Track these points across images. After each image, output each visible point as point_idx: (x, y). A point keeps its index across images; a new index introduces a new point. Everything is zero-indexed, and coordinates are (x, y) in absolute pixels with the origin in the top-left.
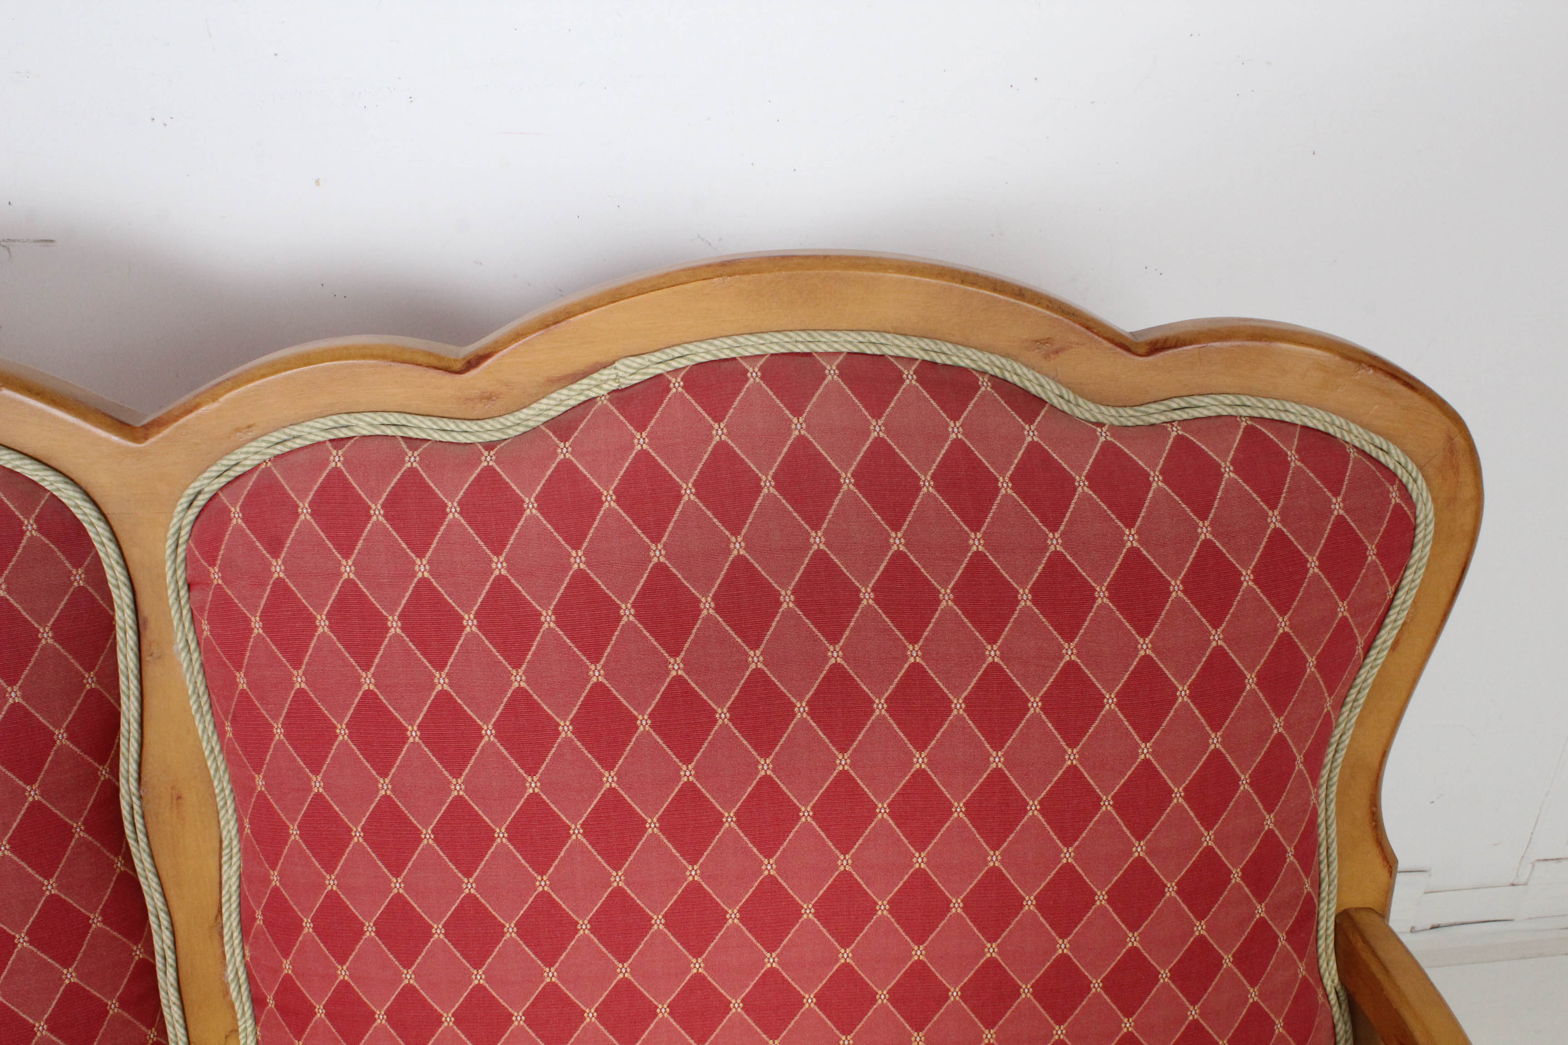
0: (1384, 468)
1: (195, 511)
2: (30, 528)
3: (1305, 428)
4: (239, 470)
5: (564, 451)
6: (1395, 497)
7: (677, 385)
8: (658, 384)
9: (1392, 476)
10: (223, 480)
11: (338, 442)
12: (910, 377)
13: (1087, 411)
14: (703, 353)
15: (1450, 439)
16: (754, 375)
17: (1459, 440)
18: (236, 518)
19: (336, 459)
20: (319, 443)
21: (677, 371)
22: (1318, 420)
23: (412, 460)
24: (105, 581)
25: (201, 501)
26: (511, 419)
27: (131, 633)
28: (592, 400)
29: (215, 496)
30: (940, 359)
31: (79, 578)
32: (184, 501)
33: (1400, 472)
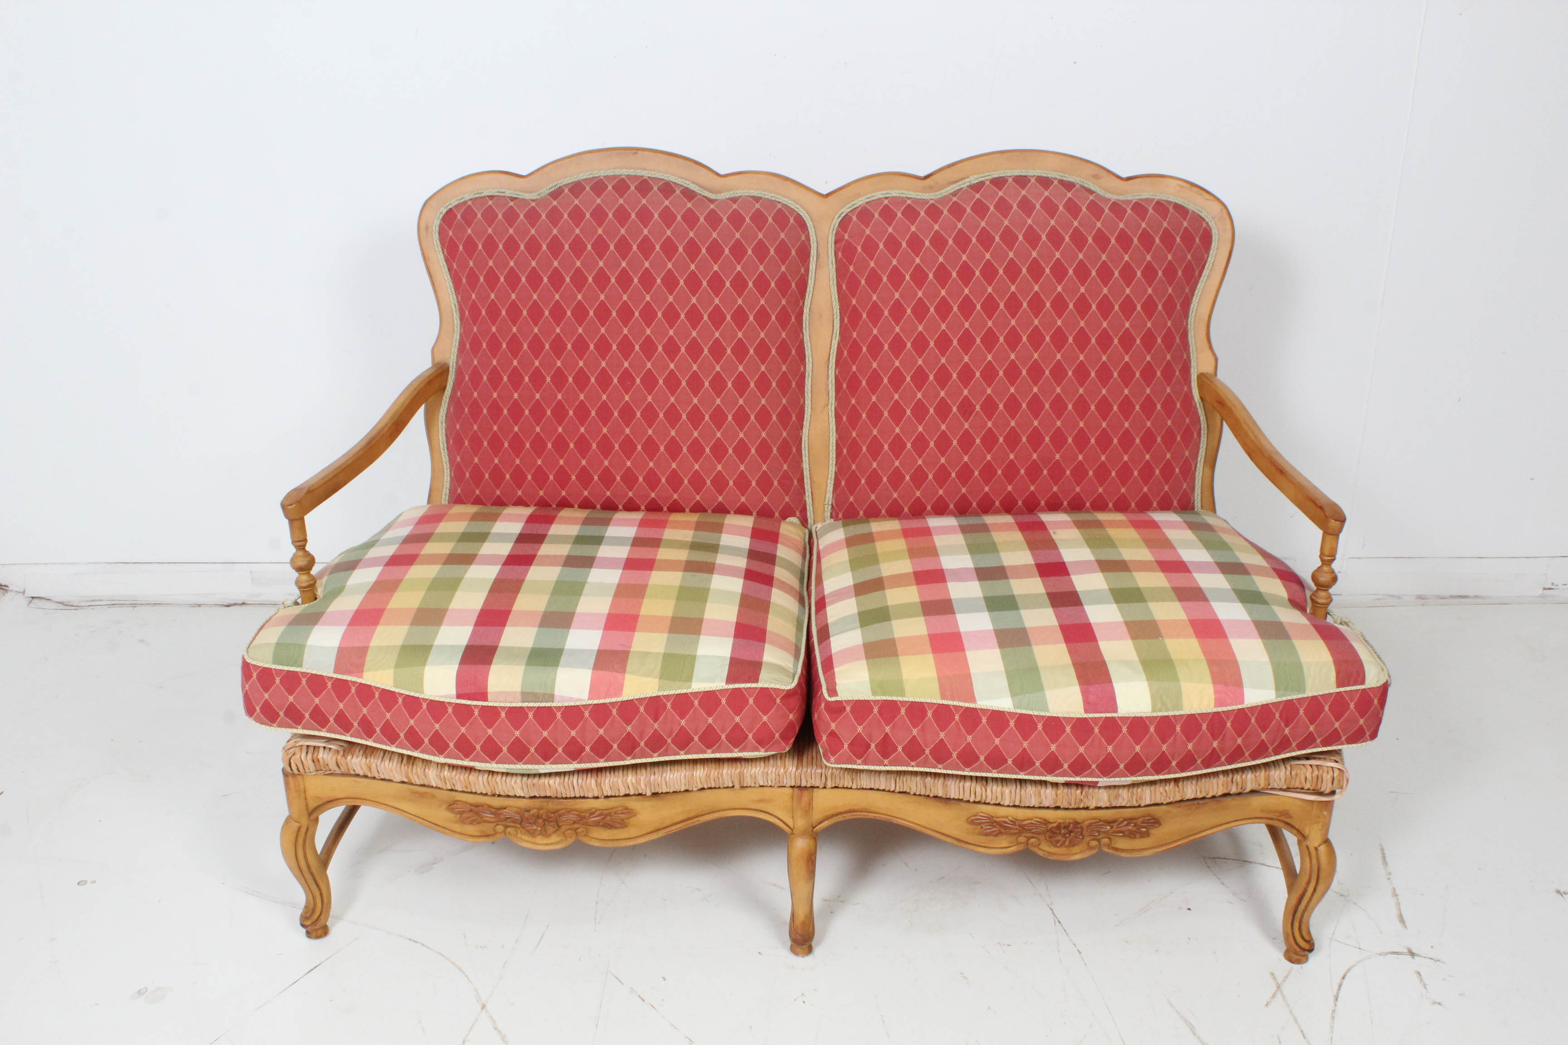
0: (1201, 217)
1: (841, 218)
2: (792, 220)
3: (1176, 204)
4: (855, 206)
5: (955, 199)
6: (1204, 225)
7: (988, 183)
8: (982, 183)
9: (1204, 220)
10: (851, 209)
11: (886, 198)
12: (1056, 182)
13: (1108, 196)
14: (995, 175)
15: (1222, 210)
16: (1010, 180)
17: (1224, 211)
18: (854, 218)
19: (886, 202)
20: (880, 199)
21: (987, 180)
22: (1179, 201)
23: (909, 202)
24: (810, 240)
25: (843, 215)
26: (937, 193)
27: (815, 258)
28: (962, 188)
29: (847, 215)
30: (1064, 179)
31: (803, 238)
32: (838, 216)
33: (1206, 218)
